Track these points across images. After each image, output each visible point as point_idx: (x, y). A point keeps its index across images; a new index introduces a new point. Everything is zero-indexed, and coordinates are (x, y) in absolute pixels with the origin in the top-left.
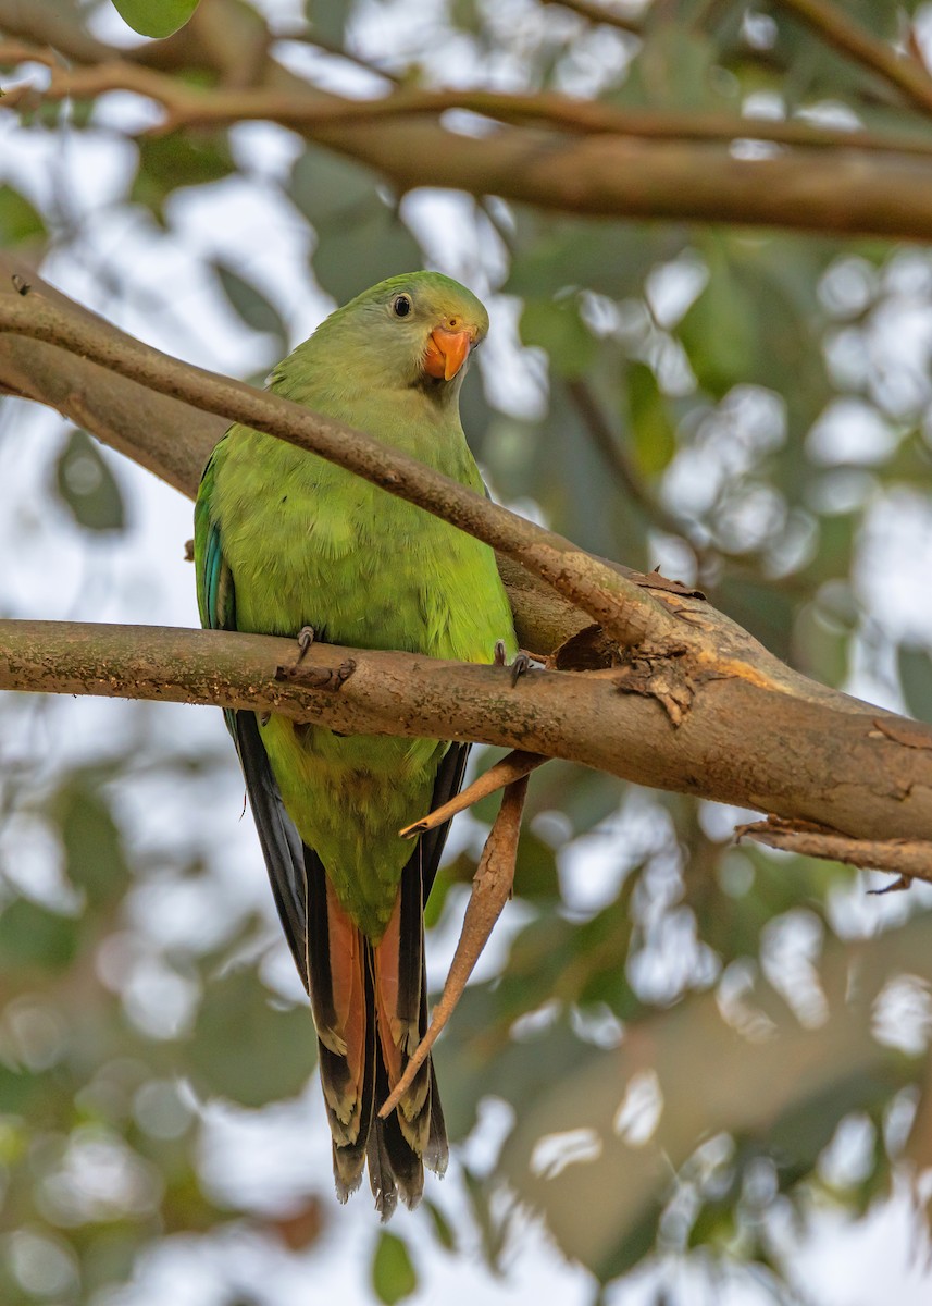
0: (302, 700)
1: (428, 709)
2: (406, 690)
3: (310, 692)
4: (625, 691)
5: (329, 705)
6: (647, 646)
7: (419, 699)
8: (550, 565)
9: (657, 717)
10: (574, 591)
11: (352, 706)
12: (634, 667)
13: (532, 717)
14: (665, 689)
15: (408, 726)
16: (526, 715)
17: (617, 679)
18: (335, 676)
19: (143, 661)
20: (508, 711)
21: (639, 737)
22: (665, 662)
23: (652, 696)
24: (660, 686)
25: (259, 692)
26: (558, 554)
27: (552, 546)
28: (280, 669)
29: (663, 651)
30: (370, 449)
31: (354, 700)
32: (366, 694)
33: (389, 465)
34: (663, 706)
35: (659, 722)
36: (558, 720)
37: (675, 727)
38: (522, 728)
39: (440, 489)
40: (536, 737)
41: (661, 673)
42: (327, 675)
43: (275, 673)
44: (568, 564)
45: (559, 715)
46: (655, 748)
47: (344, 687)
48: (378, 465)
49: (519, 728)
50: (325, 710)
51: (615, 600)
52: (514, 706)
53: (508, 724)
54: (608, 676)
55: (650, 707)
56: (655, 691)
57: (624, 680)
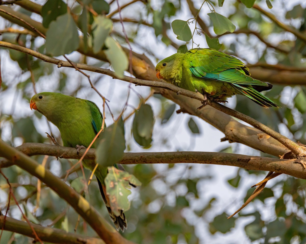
0: (242, 164)
1: (262, 166)
2: (259, 163)
3: (243, 163)
4: (296, 163)
5: (246, 165)
6: (300, 155)
7: (261, 164)
8: (284, 141)
9: (301, 167)
10: (288, 146)
11: (250, 165)
12: (297, 158)
13: (280, 167)
14: (303, 162)
15: (259, 169)
16: (279, 167)
17: (295, 160)
18: (247, 160)
19: (215, 158)
20: (276, 166)
21: (299, 170)
22: (303, 158)
23: (301, 163)
24: (302, 162)
25: (234, 163)
26: (285, 139)
27: (284, 138)
28: (238, 159)
29: (302, 156)
30: (254, 121)
31: (250, 164)
32: (252, 163)
33: (257, 124)
34: (302, 165)
35: (302, 167)
36: (285, 167)
37: (305, 168)
38: (279, 169)
39: (265, 128)
40: (281, 170)
41: (302, 159)
42: (246, 160)
43: (237, 160)
44: (286, 141)
45: (285, 166)
46: (301, 172)
47: (249, 162)
48: (255, 124)
49: (278, 169)
50: (246, 166)
51: (294, 147)
52: (277, 165)
53: (276, 168)
54: (293, 160)
55: (300, 165)
56: (301, 162)
57: (296, 161)
